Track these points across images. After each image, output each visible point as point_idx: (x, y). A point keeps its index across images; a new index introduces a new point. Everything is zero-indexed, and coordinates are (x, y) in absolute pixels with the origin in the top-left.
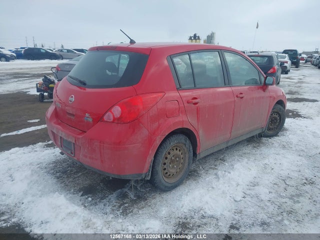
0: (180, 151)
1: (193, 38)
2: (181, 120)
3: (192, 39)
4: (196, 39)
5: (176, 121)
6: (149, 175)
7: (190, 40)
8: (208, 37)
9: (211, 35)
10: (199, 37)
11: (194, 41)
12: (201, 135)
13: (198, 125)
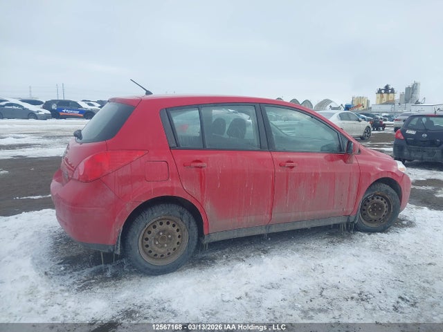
0: (174, 226)
1: (383, 91)
2: (170, 186)
3: (381, 93)
4: (388, 93)
5: (161, 186)
6: (117, 248)
7: (379, 95)
8: (408, 89)
9: (413, 86)
10: (392, 90)
11: (385, 95)
12: (209, 209)
13: (202, 195)
